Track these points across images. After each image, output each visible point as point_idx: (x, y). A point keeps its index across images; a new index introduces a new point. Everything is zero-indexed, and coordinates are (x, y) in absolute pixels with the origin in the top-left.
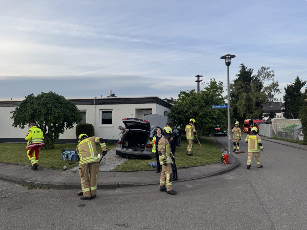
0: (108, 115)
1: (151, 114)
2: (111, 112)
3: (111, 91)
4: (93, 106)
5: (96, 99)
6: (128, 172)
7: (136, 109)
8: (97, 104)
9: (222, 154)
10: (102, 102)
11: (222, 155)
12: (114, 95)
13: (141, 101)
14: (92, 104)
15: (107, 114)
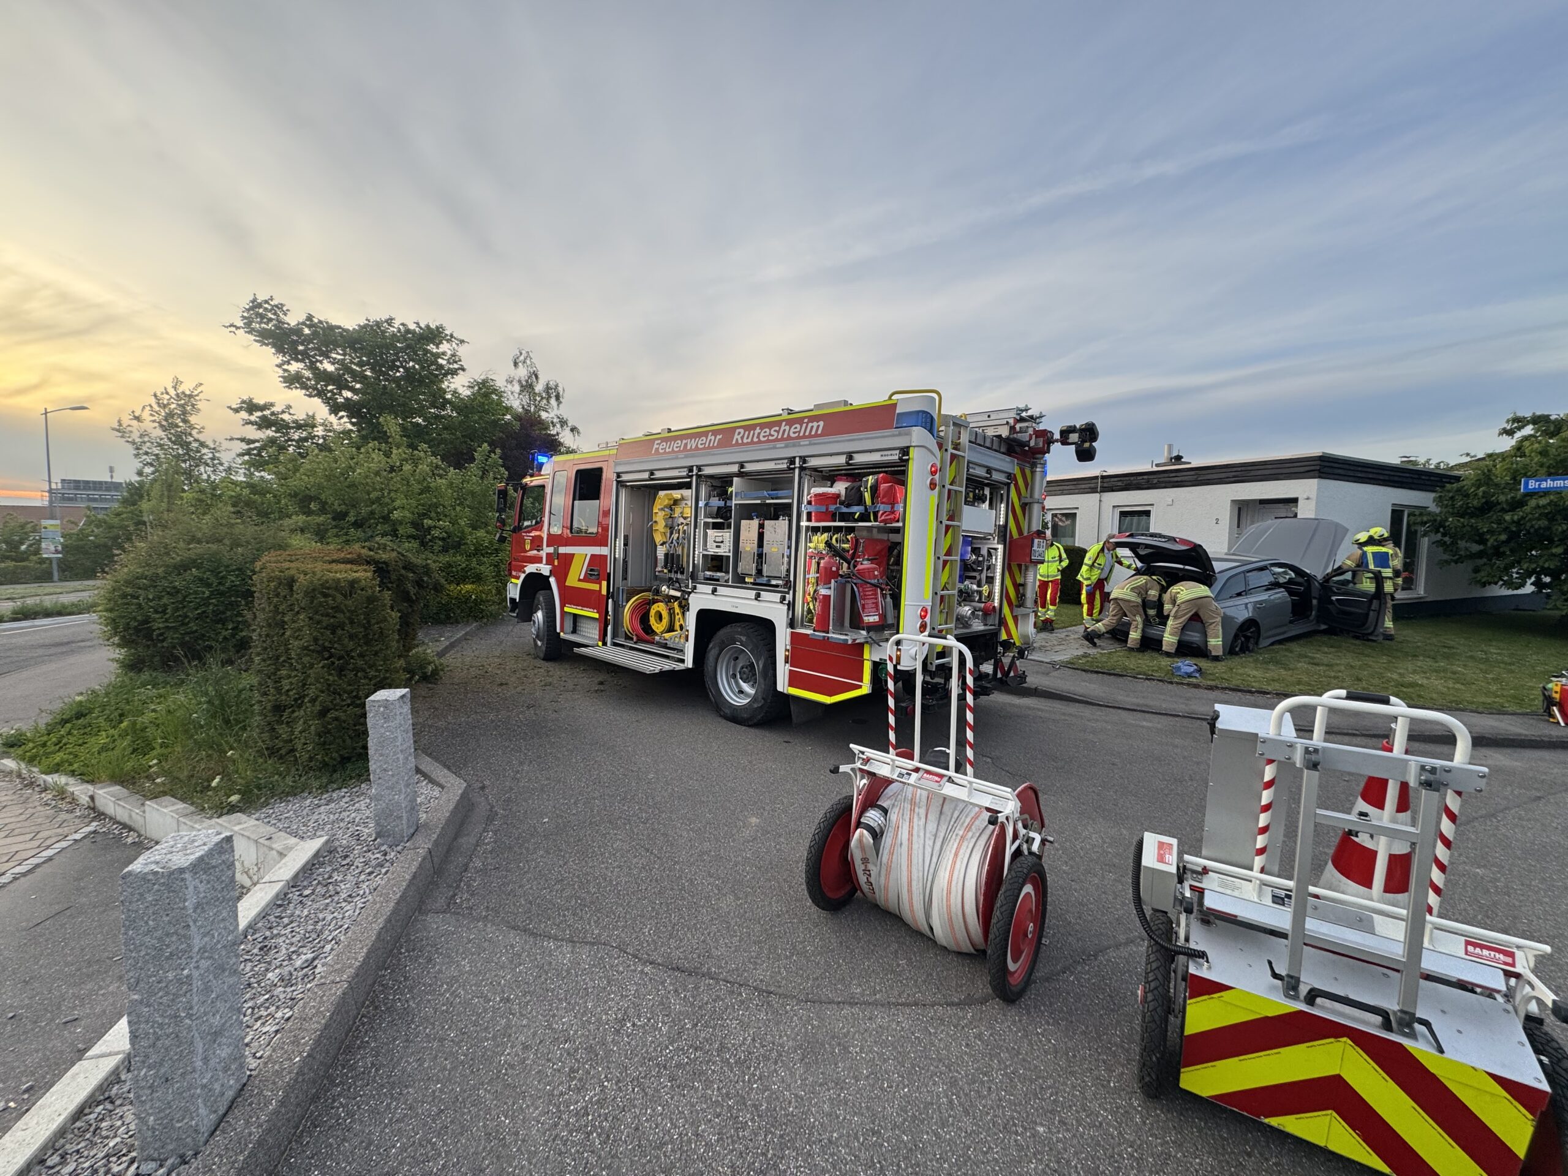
0: (1139, 524)
1: (1296, 516)
2: (1147, 513)
3: (1170, 447)
4: (1095, 497)
5: (1103, 477)
6: (1092, 672)
7: (1233, 501)
8: (1106, 489)
9: (1551, 681)
10: (1120, 484)
11: (1550, 686)
12: (1178, 458)
13: (1253, 473)
14: (1093, 490)
15: (1135, 519)
